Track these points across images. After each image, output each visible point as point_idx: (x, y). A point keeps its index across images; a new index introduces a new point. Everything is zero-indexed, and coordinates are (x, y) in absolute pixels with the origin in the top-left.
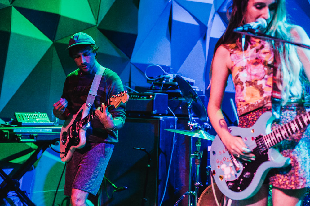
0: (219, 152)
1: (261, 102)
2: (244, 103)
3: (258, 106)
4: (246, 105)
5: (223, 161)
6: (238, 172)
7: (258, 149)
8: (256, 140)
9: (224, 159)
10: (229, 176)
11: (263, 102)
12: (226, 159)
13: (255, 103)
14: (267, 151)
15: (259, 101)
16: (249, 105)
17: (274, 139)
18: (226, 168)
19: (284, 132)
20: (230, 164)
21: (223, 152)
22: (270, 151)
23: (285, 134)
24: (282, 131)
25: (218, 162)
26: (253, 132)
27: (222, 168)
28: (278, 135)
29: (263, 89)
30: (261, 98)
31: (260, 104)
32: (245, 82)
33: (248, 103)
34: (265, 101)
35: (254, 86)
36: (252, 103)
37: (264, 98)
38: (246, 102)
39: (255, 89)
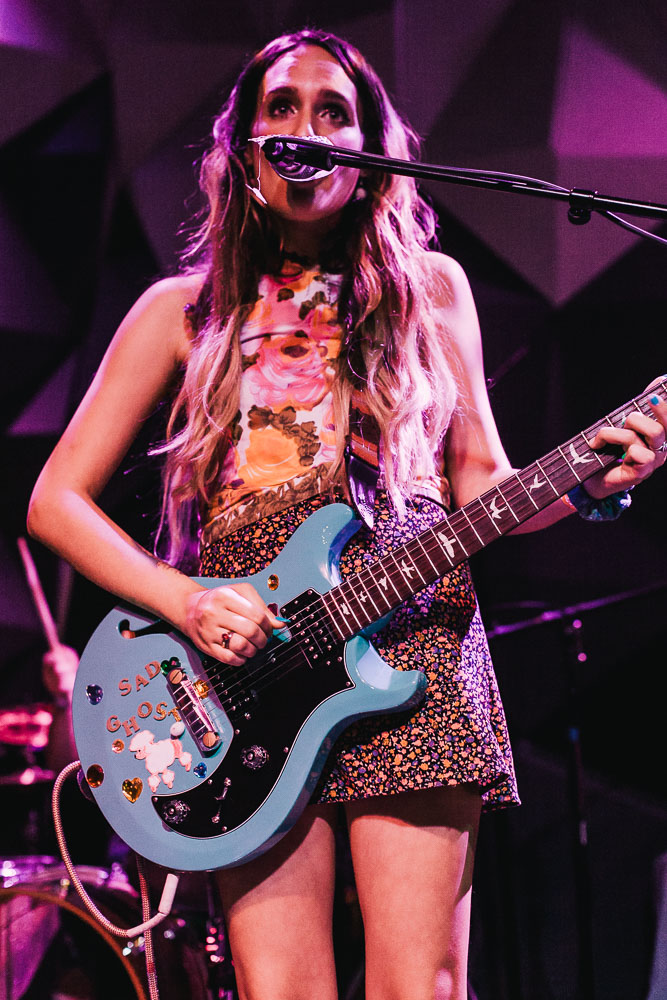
0: (117, 685)
1: (303, 484)
2: (237, 493)
3: (293, 499)
4: (244, 499)
5: (139, 722)
6: (208, 754)
7: (296, 650)
8: (286, 615)
9: (145, 711)
10: (169, 777)
11: (310, 486)
12: (154, 710)
14: (339, 649)
15: (297, 482)
16: (255, 498)
17: (367, 599)
18: (155, 745)
19: (407, 570)
20: (174, 726)
21: (140, 682)
22: (351, 647)
23: (409, 575)
24: (401, 566)
25: (114, 728)
26: (274, 585)
27: (133, 748)
28: (383, 582)
29: (317, 437)
30: (306, 469)
31: (299, 492)
32: (249, 413)
33: (252, 489)
34: (319, 480)
35: (281, 426)
36: (269, 489)
37: (314, 471)
38: (244, 485)
39: (285, 437)
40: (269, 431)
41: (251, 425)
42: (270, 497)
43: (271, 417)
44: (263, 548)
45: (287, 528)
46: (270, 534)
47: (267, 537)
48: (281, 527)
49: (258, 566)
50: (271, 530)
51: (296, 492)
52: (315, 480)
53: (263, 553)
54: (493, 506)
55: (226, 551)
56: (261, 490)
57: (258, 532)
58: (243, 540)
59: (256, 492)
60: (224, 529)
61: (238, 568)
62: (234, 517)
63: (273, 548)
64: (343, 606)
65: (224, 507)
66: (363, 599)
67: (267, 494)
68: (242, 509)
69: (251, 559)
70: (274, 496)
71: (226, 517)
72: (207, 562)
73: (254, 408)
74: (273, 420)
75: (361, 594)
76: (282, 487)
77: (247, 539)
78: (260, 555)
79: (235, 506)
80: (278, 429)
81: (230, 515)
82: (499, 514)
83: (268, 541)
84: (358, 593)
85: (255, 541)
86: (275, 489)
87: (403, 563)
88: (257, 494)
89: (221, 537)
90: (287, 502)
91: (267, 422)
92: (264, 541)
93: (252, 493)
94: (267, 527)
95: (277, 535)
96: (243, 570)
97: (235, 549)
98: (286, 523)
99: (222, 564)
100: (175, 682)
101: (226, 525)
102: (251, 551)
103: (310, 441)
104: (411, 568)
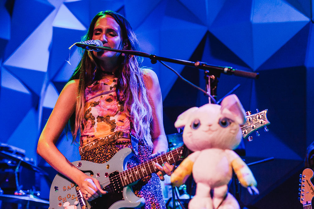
0: (63, 188)
1: (111, 137)
2: (93, 139)
3: (109, 141)
4: (95, 140)
5: (67, 198)
8: (110, 177)
9: (69, 196)
11: (113, 137)
12: (71, 197)
13: (105, 137)
14: (122, 189)
15: (110, 136)
16: (98, 141)
17: (132, 176)
18: (70, 206)
19: (143, 170)
20: (75, 202)
21: (69, 188)
22: (125, 189)
23: (144, 171)
24: (142, 168)
25: (60, 199)
26: (108, 168)
27: (64, 206)
28: (136, 172)
29: (115, 124)
30: (112, 133)
31: (110, 139)
32: (97, 117)
33: (97, 138)
34: (116, 136)
35: (106, 121)
36: (102, 138)
37: (114, 133)
38: (95, 137)
39: (107, 124)
40: (103, 123)
41: (98, 121)
42: (102, 140)
43: (103, 119)
44: (98, 154)
45: (105, 149)
46: (100, 150)
47: (99, 151)
48: (104, 149)
49: (96, 159)
50: (101, 149)
51: (109, 139)
52: (115, 136)
53: (98, 155)
54: (169, 156)
55: (88, 154)
56: (100, 138)
57: (97, 150)
58: (93, 152)
59: (98, 139)
60: (88, 149)
61: (91, 159)
62: (91, 146)
63: (100, 154)
64: (125, 177)
65: (89, 142)
66: (131, 176)
67: (101, 140)
68: (94, 143)
69: (95, 157)
70: (103, 140)
71: (89, 145)
72: (83, 156)
73: (98, 116)
74: (104, 119)
75: (130, 174)
76: (106, 138)
77: (94, 151)
78: (97, 156)
79: (92, 142)
80: (105, 122)
81: (90, 145)
82: (170, 159)
83: (100, 152)
84: (129, 174)
85: (96, 152)
86: (104, 138)
87: (143, 168)
88: (99, 140)
89: (88, 151)
90: (107, 142)
91: (102, 120)
92: (98, 152)
93: (97, 139)
94: (100, 148)
95: (102, 151)
96: (92, 159)
97: (91, 154)
98: (105, 148)
99: (87, 157)
100: (78, 190)
101: (89, 148)
102: (95, 155)
103: (114, 125)
104: (145, 170)
